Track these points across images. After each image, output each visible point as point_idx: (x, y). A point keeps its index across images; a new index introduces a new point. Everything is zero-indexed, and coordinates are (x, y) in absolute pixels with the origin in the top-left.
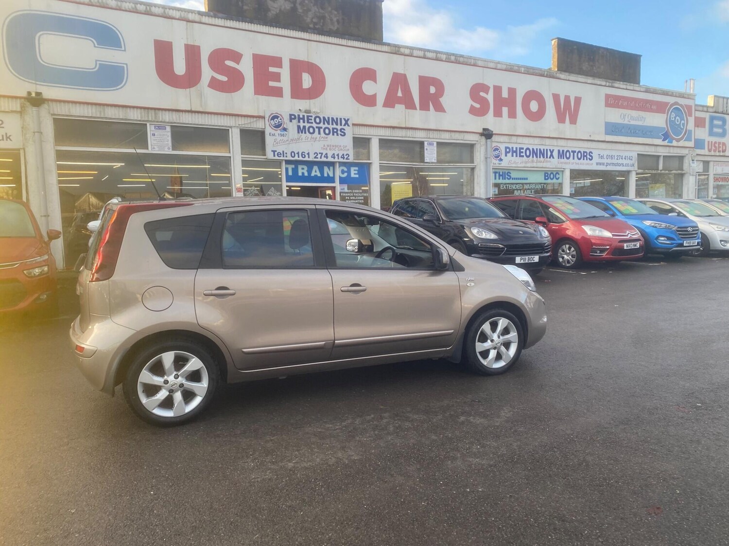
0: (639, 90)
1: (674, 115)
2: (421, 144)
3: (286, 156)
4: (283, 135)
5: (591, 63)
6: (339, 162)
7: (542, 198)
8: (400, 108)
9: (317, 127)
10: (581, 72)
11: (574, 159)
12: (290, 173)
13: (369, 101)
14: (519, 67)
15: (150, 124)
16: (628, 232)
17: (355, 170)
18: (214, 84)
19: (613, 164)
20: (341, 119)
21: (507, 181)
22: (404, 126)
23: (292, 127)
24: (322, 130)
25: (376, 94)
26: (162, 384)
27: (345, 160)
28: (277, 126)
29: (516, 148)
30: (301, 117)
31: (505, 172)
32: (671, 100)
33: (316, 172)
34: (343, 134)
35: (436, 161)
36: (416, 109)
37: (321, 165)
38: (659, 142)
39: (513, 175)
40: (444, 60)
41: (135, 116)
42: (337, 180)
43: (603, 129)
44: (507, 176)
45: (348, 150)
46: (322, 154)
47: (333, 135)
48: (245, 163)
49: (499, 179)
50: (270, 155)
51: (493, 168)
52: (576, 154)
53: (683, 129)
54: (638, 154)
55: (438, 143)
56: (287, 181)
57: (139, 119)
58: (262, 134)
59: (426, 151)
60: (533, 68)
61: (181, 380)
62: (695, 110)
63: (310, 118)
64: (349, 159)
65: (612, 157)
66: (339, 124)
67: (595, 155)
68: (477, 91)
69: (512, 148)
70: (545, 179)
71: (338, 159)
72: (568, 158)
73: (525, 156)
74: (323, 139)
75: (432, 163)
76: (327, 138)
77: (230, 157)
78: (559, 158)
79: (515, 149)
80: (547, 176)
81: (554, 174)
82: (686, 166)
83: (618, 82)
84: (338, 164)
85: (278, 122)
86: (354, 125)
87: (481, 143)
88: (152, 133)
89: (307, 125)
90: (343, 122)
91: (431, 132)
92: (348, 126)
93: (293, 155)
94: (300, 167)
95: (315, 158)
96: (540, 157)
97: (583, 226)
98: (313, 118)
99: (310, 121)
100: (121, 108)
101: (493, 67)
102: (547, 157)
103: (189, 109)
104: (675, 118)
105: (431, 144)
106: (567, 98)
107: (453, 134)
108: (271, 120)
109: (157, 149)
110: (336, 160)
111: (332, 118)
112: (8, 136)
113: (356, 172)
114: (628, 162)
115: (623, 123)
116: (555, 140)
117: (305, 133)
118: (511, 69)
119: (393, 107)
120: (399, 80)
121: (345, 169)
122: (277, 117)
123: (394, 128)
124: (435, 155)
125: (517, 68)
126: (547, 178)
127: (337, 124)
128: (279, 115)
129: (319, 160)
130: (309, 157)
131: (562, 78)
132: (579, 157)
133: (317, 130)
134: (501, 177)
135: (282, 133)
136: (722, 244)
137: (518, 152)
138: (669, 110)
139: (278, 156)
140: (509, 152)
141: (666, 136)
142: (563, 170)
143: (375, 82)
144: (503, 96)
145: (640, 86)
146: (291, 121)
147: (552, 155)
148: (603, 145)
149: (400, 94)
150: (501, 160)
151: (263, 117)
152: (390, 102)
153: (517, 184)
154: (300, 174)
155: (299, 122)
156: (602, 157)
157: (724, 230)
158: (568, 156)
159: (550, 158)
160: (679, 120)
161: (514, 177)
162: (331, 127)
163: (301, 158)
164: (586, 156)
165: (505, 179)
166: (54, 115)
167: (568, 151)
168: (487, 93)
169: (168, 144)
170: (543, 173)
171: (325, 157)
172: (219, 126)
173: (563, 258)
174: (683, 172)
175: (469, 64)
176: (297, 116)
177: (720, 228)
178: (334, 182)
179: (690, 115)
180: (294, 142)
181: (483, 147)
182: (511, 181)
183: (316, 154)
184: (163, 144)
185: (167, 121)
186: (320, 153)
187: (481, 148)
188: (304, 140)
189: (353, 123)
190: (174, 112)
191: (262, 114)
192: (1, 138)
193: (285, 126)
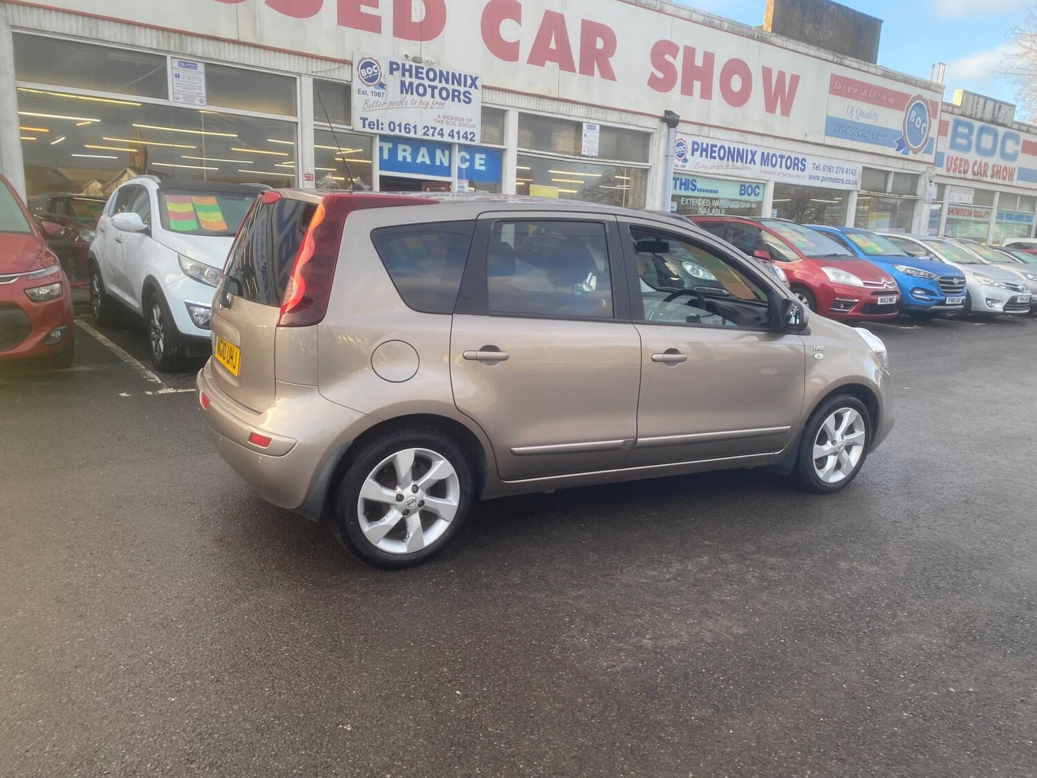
0: (874, 72)
1: (915, 114)
2: (578, 126)
3: (382, 129)
4: (378, 95)
5: (817, 26)
6: (460, 145)
8: (552, 67)
9: (429, 86)
10: (801, 37)
11: (781, 167)
12: (386, 156)
13: (508, 52)
14: (721, 20)
15: (172, 58)
16: (883, 281)
19: (831, 179)
20: (465, 76)
21: (690, 193)
22: (556, 96)
23: (393, 81)
24: (437, 92)
25: (519, 41)
26: (393, 501)
27: (468, 142)
28: (371, 79)
29: (707, 145)
30: (407, 67)
31: (689, 180)
32: (913, 91)
33: (423, 157)
34: (467, 100)
35: (597, 155)
36: (574, 71)
37: (432, 146)
38: (891, 151)
39: (700, 184)
41: (147, 41)
43: (822, 127)
44: (690, 186)
45: (474, 126)
46: (435, 129)
47: (453, 100)
48: (320, 136)
49: (680, 189)
50: (357, 125)
51: (674, 173)
52: (784, 160)
53: (923, 136)
54: (864, 168)
55: (602, 127)
56: (381, 168)
57: (155, 47)
58: (346, 90)
59: (584, 138)
60: (740, 25)
61: (421, 495)
62: (942, 111)
63: (420, 70)
64: (474, 141)
65: (830, 169)
66: (462, 84)
67: (809, 164)
68: (662, 50)
69: (702, 144)
70: (741, 194)
71: (459, 139)
72: (773, 166)
73: (717, 157)
74: (437, 106)
75: (592, 157)
76: (443, 104)
77: (297, 123)
78: (761, 165)
79: (705, 146)
80: (744, 190)
81: (753, 187)
82: (920, 191)
83: (850, 59)
84: (457, 147)
85: (371, 72)
86: (484, 87)
87: (662, 133)
88: (175, 72)
89: (416, 82)
90: (469, 82)
91: (593, 109)
92: (476, 88)
93: (392, 128)
94: (401, 147)
95: (425, 134)
96: (737, 161)
97: (823, 268)
98: (424, 71)
99: (420, 75)
100: (125, 26)
101: (687, 18)
102: (746, 162)
103: (235, 38)
104: (916, 118)
105: (591, 127)
106: (781, 75)
107: (624, 115)
108: (361, 69)
109: (182, 100)
110: (455, 140)
111: (453, 74)
113: (483, 162)
114: (851, 177)
115: (849, 119)
116: (760, 137)
117: (412, 94)
118: (710, 23)
119: (542, 64)
120: (553, 23)
121: (468, 157)
122: (371, 65)
123: (541, 97)
124: (596, 146)
125: (718, 22)
126: (743, 192)
127: (459, 84)
128: (376, 61)
129: (430, 138)
130: (415, 133)
131: (777, 44)
132: (789, 165)
133: (429, 90)
134: (683, 187)
135: (378, 91)
136: (988, 304)
137: (707, 151)
138: (909, 107)
139: (370, 128)
140: (697, 150)
141: (901, 145)
142: (765, 182)
143: (519, 21)
144: (696, 64)
145: (876, 67)
146: (391, 73)
147: (753, 160)
148: (821, 151)
149: (553, 45)
150: (685, 160)
151: (351, 64)
152: (538, 57)
153: (703, 198)
154: (400, 158)
155: (404, 75)
156: (817, 168)
157: (992, 285)
158: (774, 162)
159: (750, 163)
160: (920, 122)
161: (700, 188)
162: (450, 87)
163: (403, 134)
164: (797, 165)
165: (688, 190)
166: (14, 27)
167: (774, 155)
169: (201, 94)
170: (740, 184)
171: (439, 134)
172: (282, 71)
174: (917, 198)
175: (653, 8)
176: (401, 67)
177: (987, 281)
178: (449, 175)
179: (935, 117)
180: (394, 106)
181: (664, 139)
182: (696, 194)
183: (426, 129)
184: (193, 93)
185: (200, 54)
186: (432, 128)
187: (661, 140)
188: (409, 105)
189: (484, 84)
190: (211, 41)
191: (348, 58)
193: (382, 80)
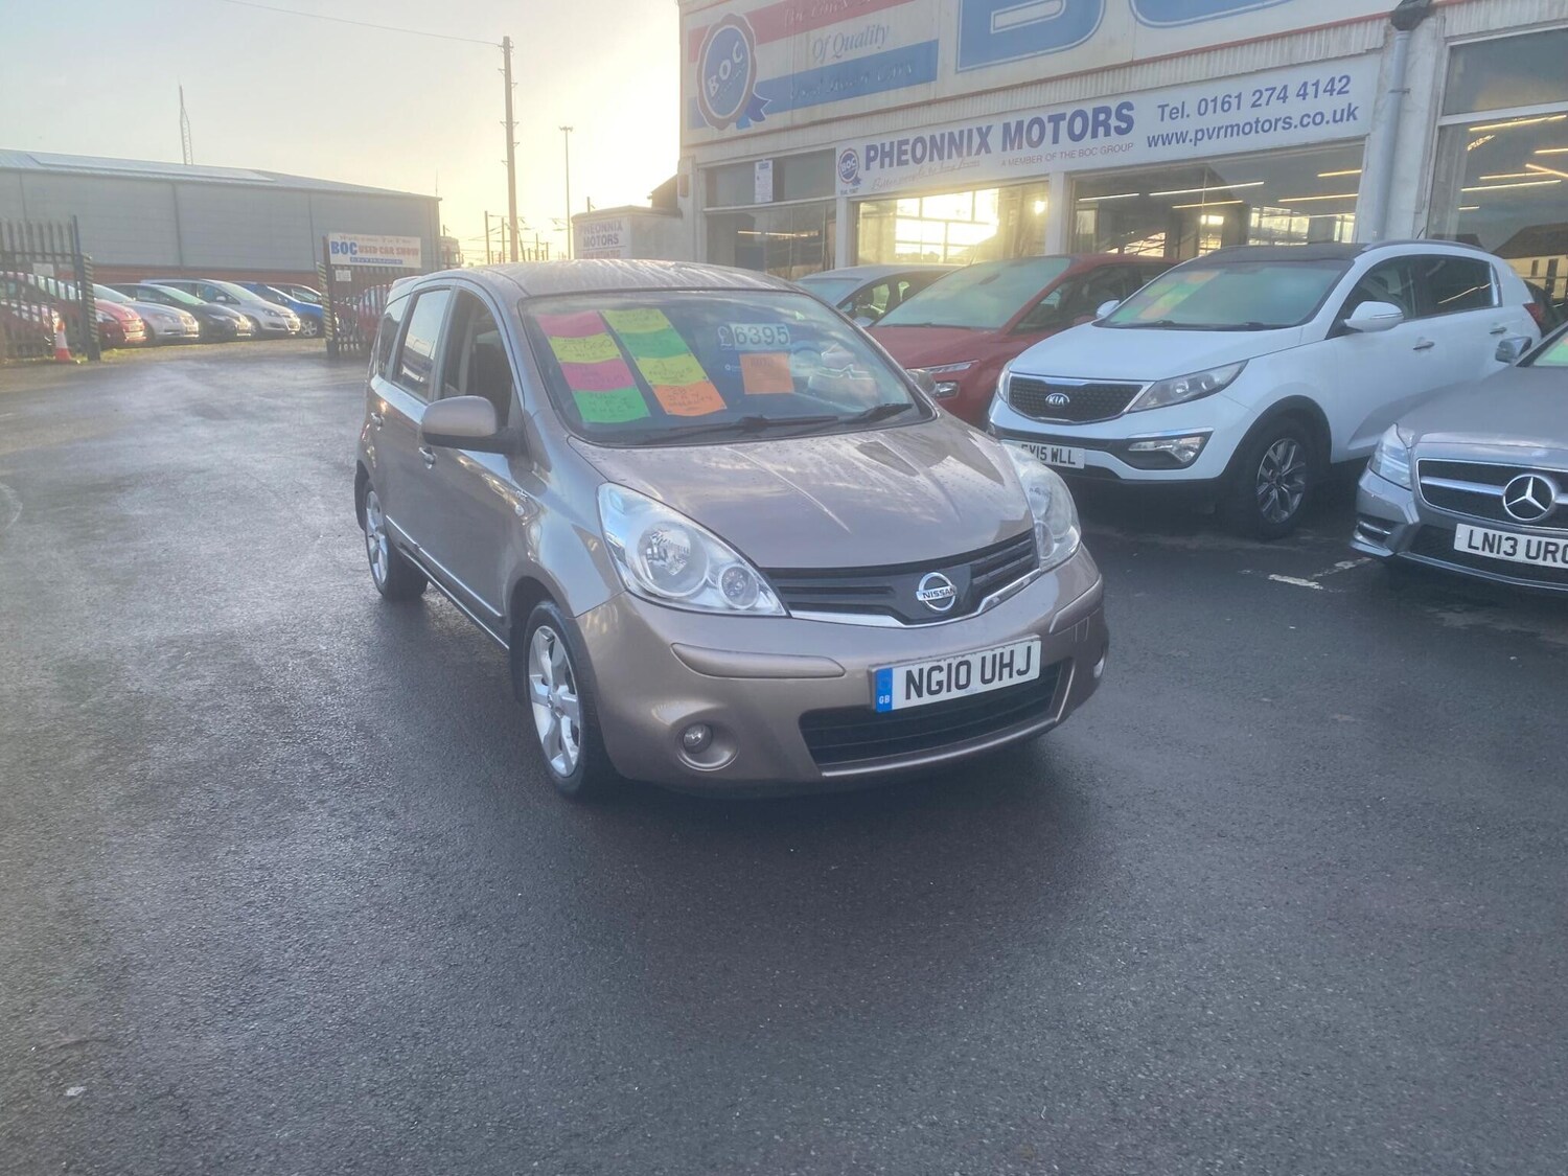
112: (1352, 109)
166: (1453, 38)
192: (1338, 117)
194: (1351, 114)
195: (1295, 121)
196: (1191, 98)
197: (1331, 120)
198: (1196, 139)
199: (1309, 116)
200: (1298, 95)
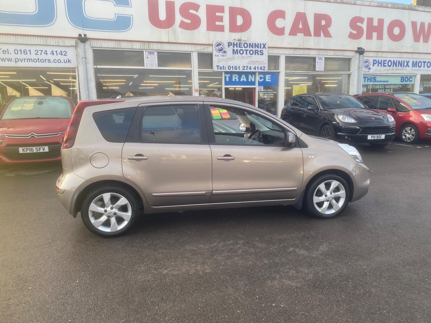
2: (314, 59)
3: (225, 69)
4: (224, 56)
6: (259, 72)
7: (394, 95)
8: (300, 35)
9: (245, 50)
11: (424, 67)
12: (227, 80)
13: (280, 32)
14: (387, 3)
17: (268, 77)
18: (183, 25)
20: (261, 44)
21: (373, 83)
22: (302, 47)
23: (229, 50)
24: (248, 52)
25: (284, 27)
26: (103, 212)
27: (262, 71)
28: (220, 50)
29: (381, 61)
30: (235, 43)
31: (372, 77)
33: (243, 78)
34: (262, 54)
35: (323, 70)
36: (311, 36)
37: (247, 74)
39: (378, 79)
40: (333, 2)
41: (137, 46)
42: (257, 83)
44: (373, 80)
45: (265, 64)
46: (248, 67)
47: (255, 54)
48: (200, 74)
49: (368, 82)
50: (215, 69)
51: (363, 75)
52: (426, 64)
55: (326, 58)
56: (225, 85)
57: (139, 48)
58: (210, 55)
59: (317, 64)
60: (397, 4)
61: (115, 210)
63: (241, 44)
64: (265, 70)
66: (259, 47)
68: (355, 22)
69: (378, 60)
70: (402, 81)
71: (258, 70)
72: (420, 67)
73: (387, 66)
74: (248, 57)
75: (321, 71)
76: (251, 56)
77: (192, 70)
78: (413, 67)
79: (380, 61)
80: (403, 79)
81: (409, 78)
84: (257, 73)
85: (220, 47)
86: (269, 47)
87: (356, 58)
88: (146, 56)
89: (239, 49)
90: (262, 46)
91: (321, 51)
92: (265, 48)
93: (229, 68)
94: (234, 76)
95: (243, 69)
96: (398, 66)
97: (422, 115)
98: (243, 44)
99: (241, 46)
100: (129, 42)
101: (368, 5)
102: (404, 67)
103: (167, 41)
105: (320, 59)
106: (423, 24)
107: (336, 52)
108: (216, 46)
109: (149, 66)
110: (257, 70)
111: (255, 44)
112: (69, 60)
113: (270, 78)
116: (411, 54)
117: (237, 54)
118: (381, 6)
119: (296, 35)
120: (301, 17)
121: (262, 76)
122: (220, 44)
123: (295, 49)
124: (323, 66)
125: (385, 4)
126: (402, 80)
127: (258, 48)
128: (222, 43)
129: (246, 71)
130: (239, 69)
131: (419, 10)
132: (429, 66)
133: (245, 52)
134: (369, 81)
135: (223, 54)
137: (382, 63)
139: (220, 69)
140: (376, 63)
142: (415, 75)
143: (284, 18)
144: (374, 25)
146: (229, 47)
147: (407, 65)
149: (300, 26)
150: (370, 69)
151: (212, 45)
152: (294, 32)
153: (380, 85)
154: (234, 80)
158: (420, 65)
159: (406, 67)
161: (378, 80)
162: (254, 49)
163: (234, 70)
165: (372, 82)
166: (93, 47)
167: (420, 62)
168: (362, 23)
169: (156, 63)
170: (400, 77)
171: (249, 69)
172: (185, 51)
173: (405, 136)
175: (350, 4)
176: (233, 44)
178: (254, 85)
180: (230, 60)
181: (357, 60)
182: (376, 83)
183: (244, 67)
184: (152, 63)
185: (155, 49)
186: (246, 67)
187: (356, 61)
188: (236, 58)
189: (269, 46)
190: (159, 44)
191: (211, 43)
192: (66, 62)
193: (225, 50)
194: (69, 61)
195: (52, 61)
196: (11, 48)
197: (63, 62)
198: (16, 61)
199: (56, 60)
200: (51, 54)
